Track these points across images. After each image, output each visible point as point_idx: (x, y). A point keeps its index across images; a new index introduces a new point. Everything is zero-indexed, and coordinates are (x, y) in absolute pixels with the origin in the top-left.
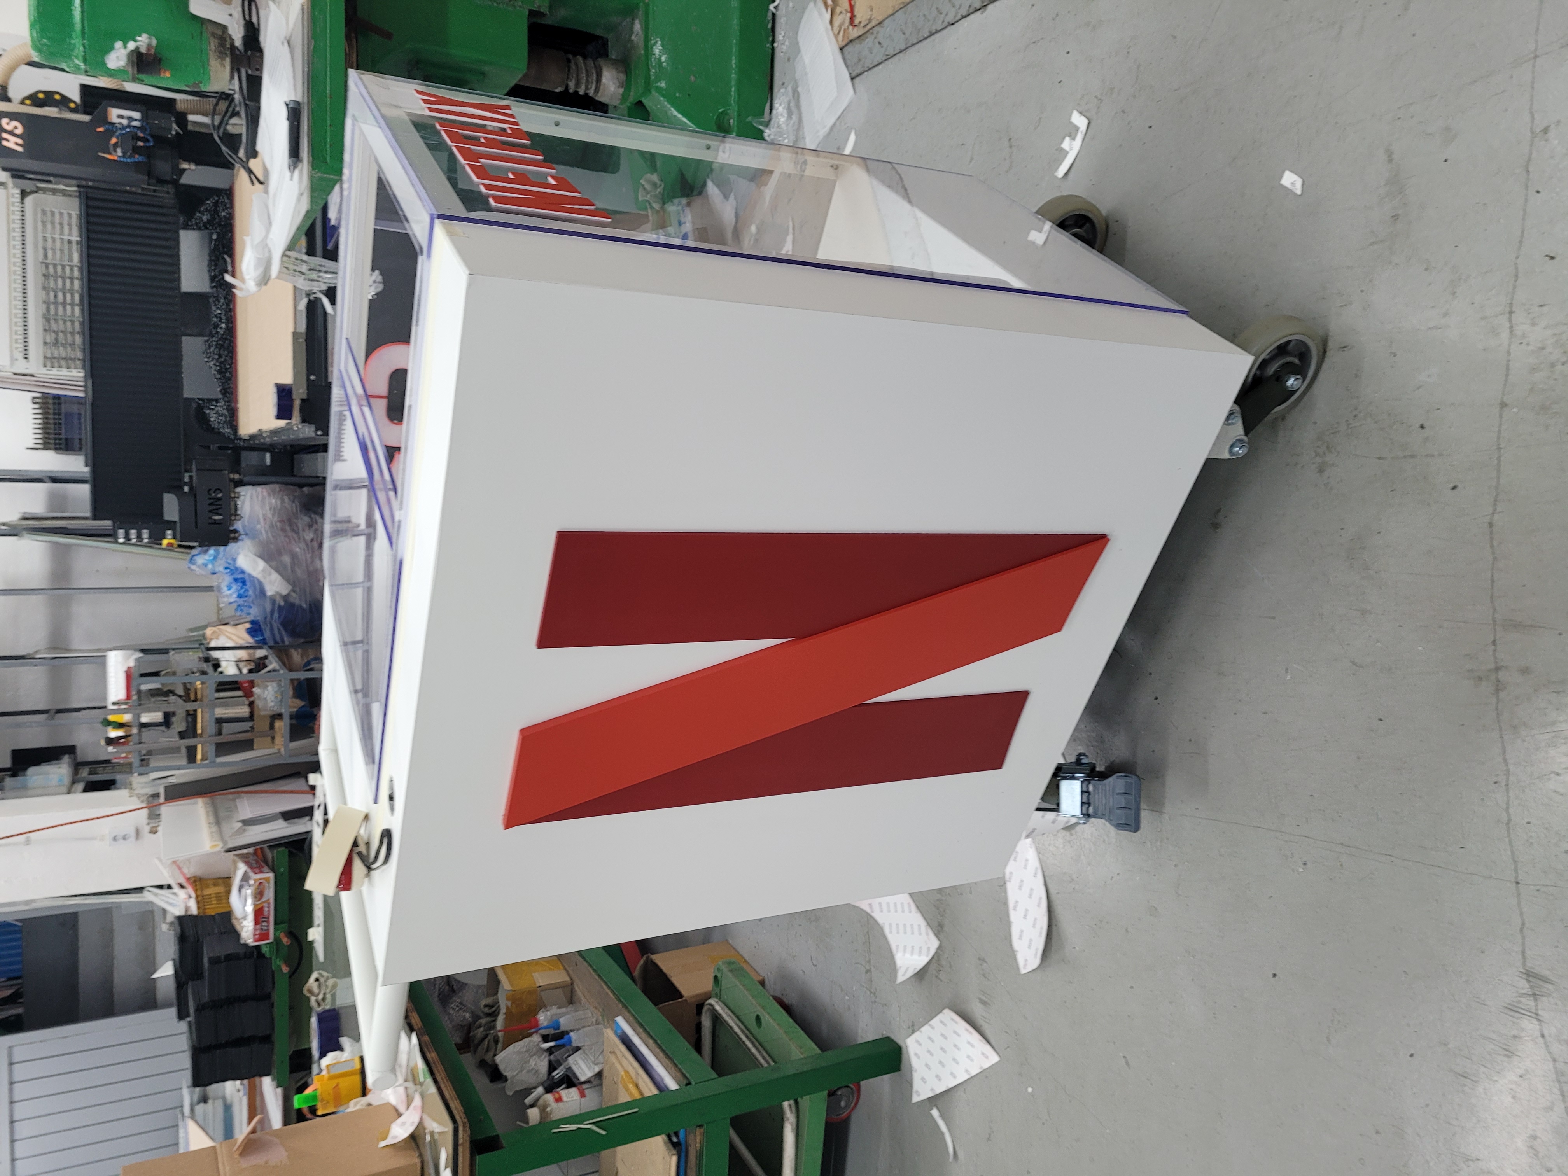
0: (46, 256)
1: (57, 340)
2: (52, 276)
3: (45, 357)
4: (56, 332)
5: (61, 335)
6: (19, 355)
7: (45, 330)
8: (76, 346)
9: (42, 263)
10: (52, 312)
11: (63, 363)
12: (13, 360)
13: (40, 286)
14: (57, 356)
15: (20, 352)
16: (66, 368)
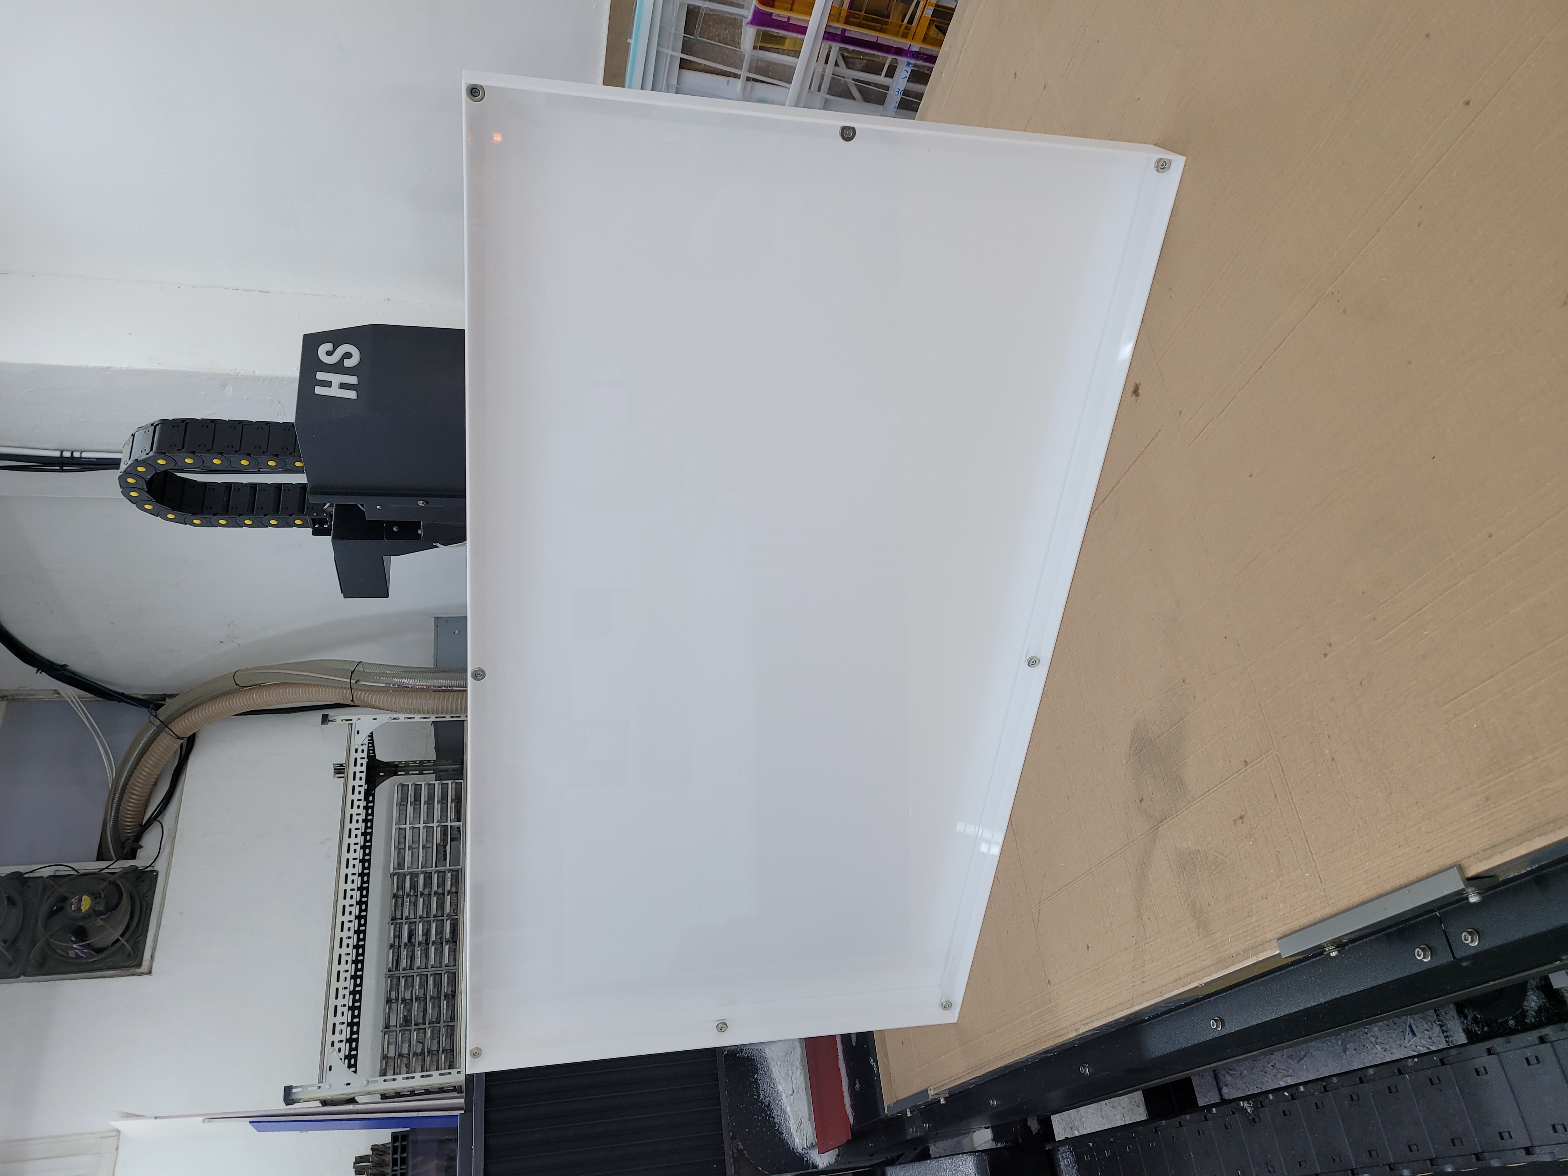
0: (401, 865)
1: (407, 1021)
2: (408, 895)
3: (385, 1057)
4: (408, 1003)
5: (416, 1005)
7: (389, 1001)
8: (442, 1024)
9: (394, 875)
10: (403, 963)
11: (416, 1061)
12: (325, 1069)
13: (388, 919)
14: (405, 1051)
15: (340, 1050)
16: (422, 1072)
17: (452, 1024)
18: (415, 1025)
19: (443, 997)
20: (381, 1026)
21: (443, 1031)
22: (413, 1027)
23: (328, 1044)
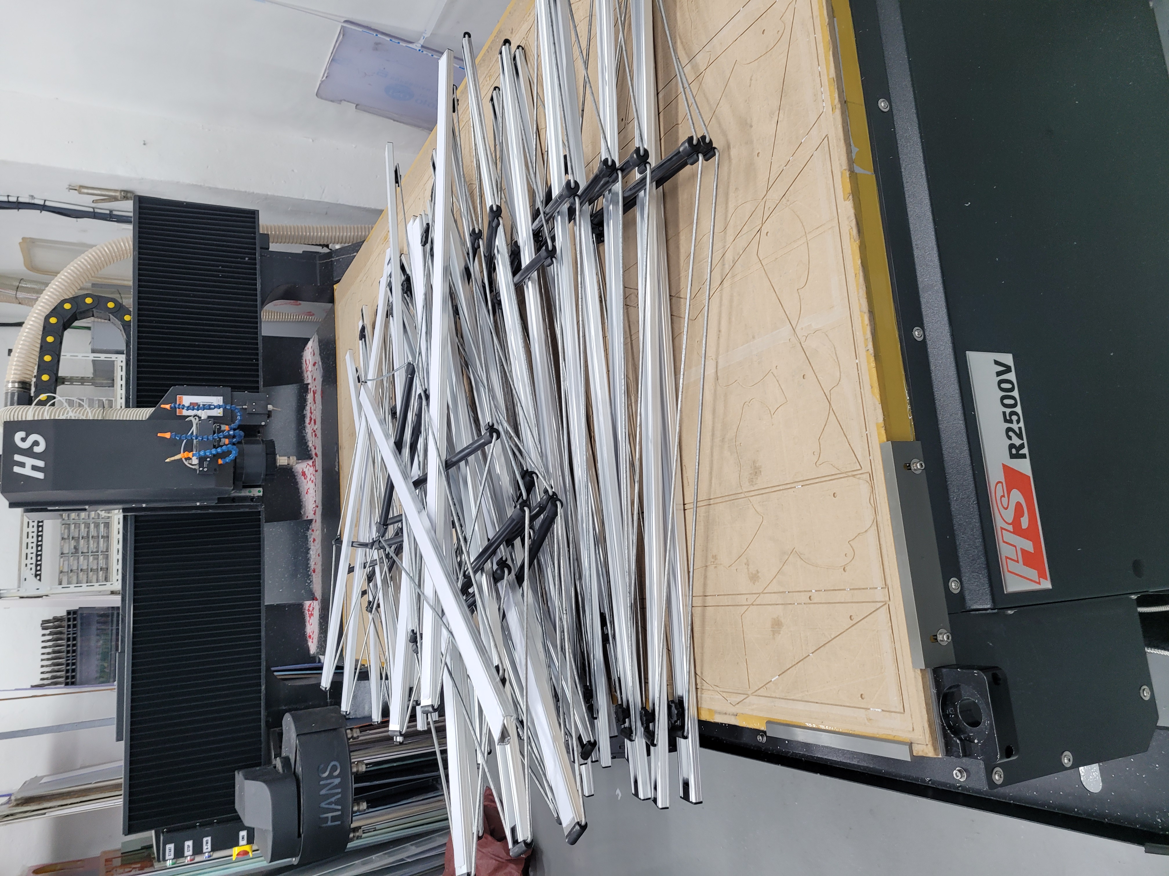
1: (76, 550)
3: (61, 572)
4: (76, 539)
5: (82, 542)
6: (29, 574)
7: (63, 539)
8: (100, 553)
11: (82, 576)
12: (21, 580)
14: (75, 568)
15: (31, 569)
16: (87, 583)
17: (107, 553)
18: (82, 553)
19: (100, 537)
20: (59, 553)
21: (101, 557)
22: (80, 554)
23: (23, 565)
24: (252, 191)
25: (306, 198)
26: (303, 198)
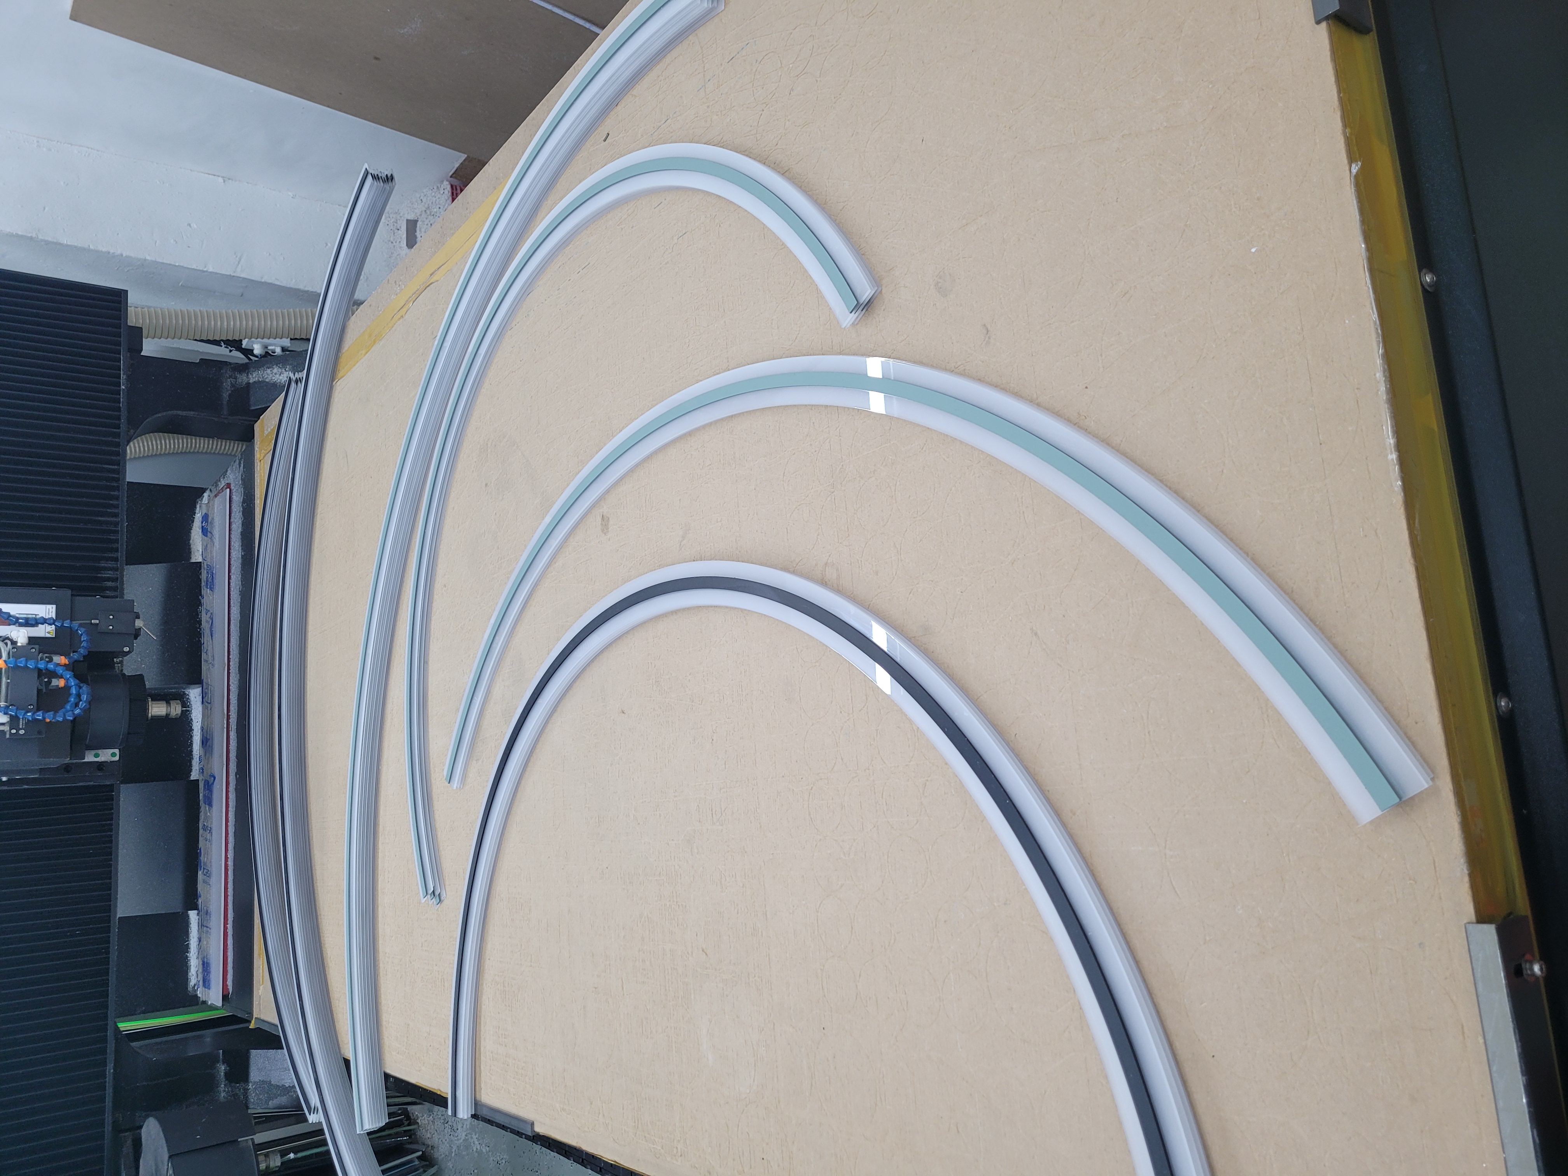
24: (119, 252)
25: (211, 270)
26: (205, 270)
